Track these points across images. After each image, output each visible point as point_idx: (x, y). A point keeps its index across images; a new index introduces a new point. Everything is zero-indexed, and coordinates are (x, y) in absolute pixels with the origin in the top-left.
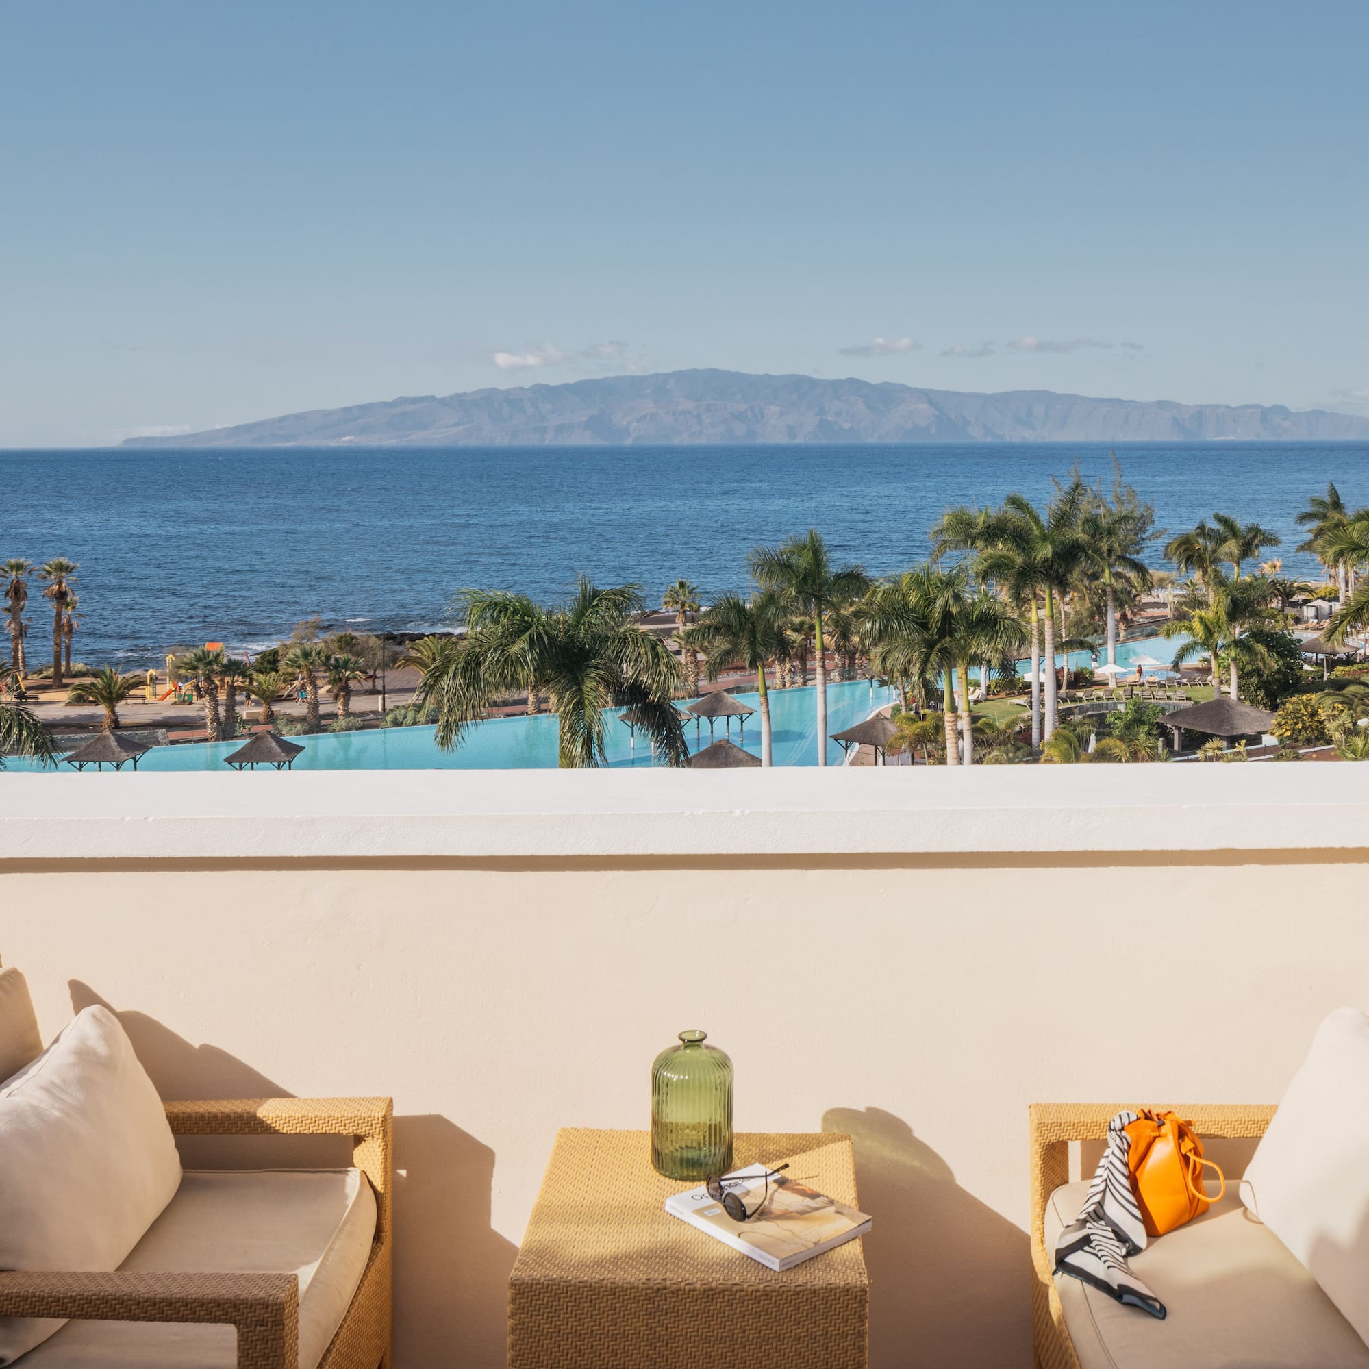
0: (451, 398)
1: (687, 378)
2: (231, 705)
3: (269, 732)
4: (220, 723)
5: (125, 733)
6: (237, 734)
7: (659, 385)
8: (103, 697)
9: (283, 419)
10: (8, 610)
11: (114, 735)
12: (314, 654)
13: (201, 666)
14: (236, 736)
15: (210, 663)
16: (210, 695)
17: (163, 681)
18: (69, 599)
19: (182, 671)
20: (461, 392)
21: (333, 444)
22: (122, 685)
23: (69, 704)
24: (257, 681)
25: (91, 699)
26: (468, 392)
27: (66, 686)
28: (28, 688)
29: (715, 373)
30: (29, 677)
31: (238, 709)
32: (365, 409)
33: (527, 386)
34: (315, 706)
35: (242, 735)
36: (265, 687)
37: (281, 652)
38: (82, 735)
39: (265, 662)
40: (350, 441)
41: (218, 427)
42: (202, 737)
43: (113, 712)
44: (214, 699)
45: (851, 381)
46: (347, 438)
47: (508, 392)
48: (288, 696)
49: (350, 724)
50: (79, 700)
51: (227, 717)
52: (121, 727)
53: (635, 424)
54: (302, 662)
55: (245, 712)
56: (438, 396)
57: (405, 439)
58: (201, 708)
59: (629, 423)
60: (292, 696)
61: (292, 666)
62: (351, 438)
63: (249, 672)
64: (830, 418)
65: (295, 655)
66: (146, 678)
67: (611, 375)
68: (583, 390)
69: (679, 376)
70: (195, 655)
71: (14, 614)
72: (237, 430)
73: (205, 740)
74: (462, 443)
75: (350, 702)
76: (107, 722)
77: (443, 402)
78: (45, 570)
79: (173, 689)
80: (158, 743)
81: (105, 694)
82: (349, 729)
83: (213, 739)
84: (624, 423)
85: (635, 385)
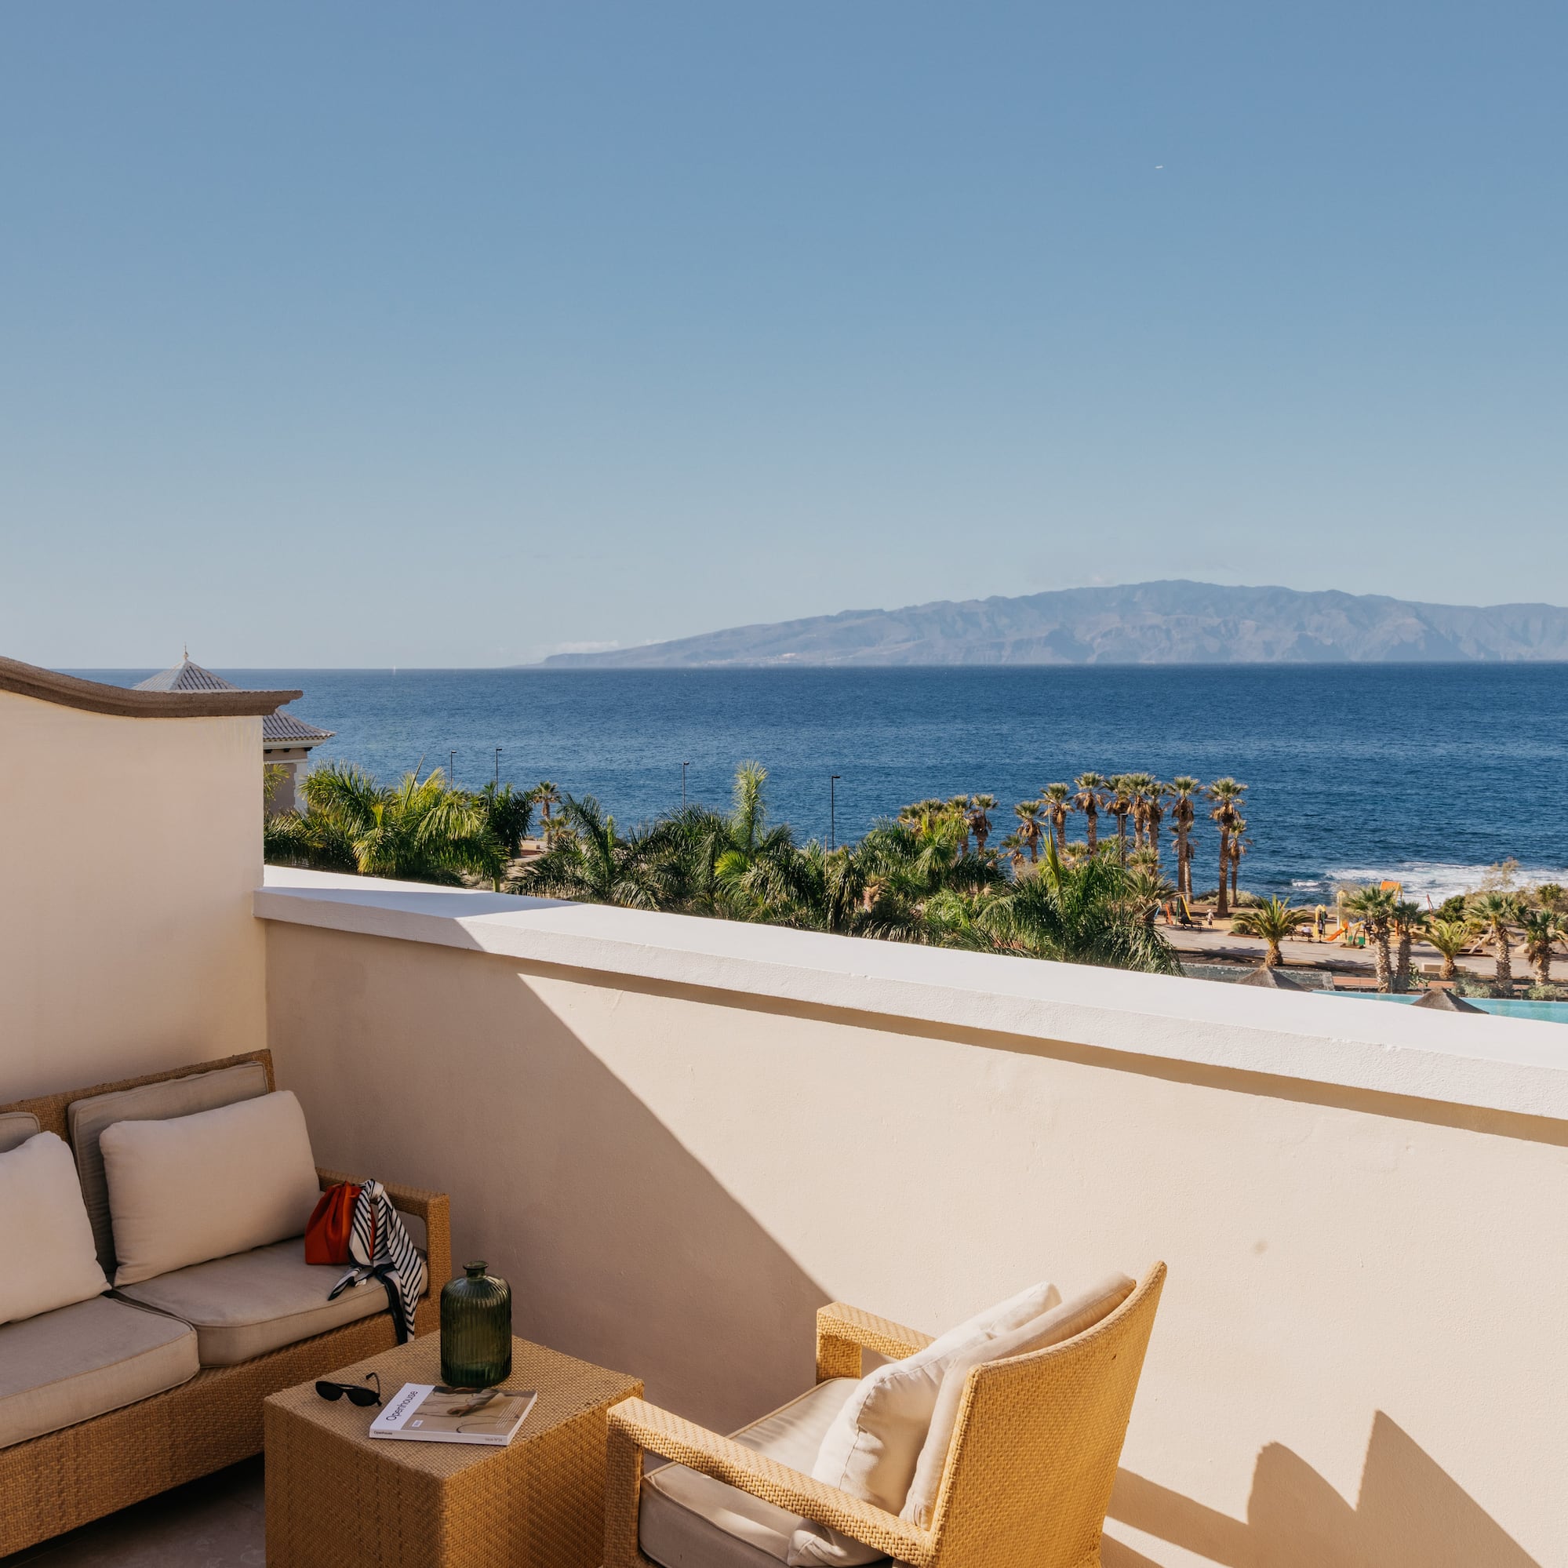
0: (901, 611)
1: (1155, 590)
2: (1405, 954)
3: (1445, 990)
4: (1391, 973)
5: (1287, 971)
6: (1410, 988)
7: (1125, 598)
8: (1266, 929)
9: (718, 635)
10: (1175, 829)
11: (1272, 971)
12: (1504, 904)
13: (1370, 906)
14: (1411, 990)
15: (1380, 904)
16: (1380, 940)
17: (1333, 921)
18: (1235, 822)
19: (1349, 910)
20: (911, 605)
21: (773, 662)
22: (1286, 919)
23: (1232, 934)
24: (1437, 929)
25: (1255, 931)
26: (919, 605)
27: (1230, 915)
28: (1192, 914)
29: (1185, 585)
30: (1195, 902)
31: (1413, 960)
32: (808, 624)
33: (982, 599)
34: (1504, 967)
35: (1418, 990)
36: (1446, 937)
37: (1467, 899)
38: (1242, 968)
39: (1451, 910)
40: (791, 659)
41: (648, 643)
42: (1372, 986)
43: (1276, 947)
44: (1385, 944)
45: (1333, 594)
46: (788, 655)
47: (962, 605)
48: (1476, 951)
49: (1550, 994)
50: (1243, 931)
51: (1400, 967)
52: (1285, 965)
53: (1099, 640)
54: (1490, 912)
55: (1423, 964)
56: (887, 609)
57: (851, 656)
58: (1370, 955)
59: (1093, 639)
60: (1481, 951)
61: (1478, 916)
62: (793, 654)
63: (1425, 919)
64: (1309, 634)
65: (1482, 904)
66: (1314, 915)
67: (1074, 586)
68: (1041, 603)
69: (1146, 587)
70: (1365, 893)
71: (1181, 834)
72: (668, 647)
73: (1375, 990)
74: (911, 662)
75: (1550, 966)
76: (1269, 958)
77: (892, 616)
78: (1213, 791)
79: (1344, 929)
80: (1321, 986)
81: (1268, 927)
82: (1548, 998)
83: (1384, 990)
84: (1088, 638)
85: (1099, 598)
